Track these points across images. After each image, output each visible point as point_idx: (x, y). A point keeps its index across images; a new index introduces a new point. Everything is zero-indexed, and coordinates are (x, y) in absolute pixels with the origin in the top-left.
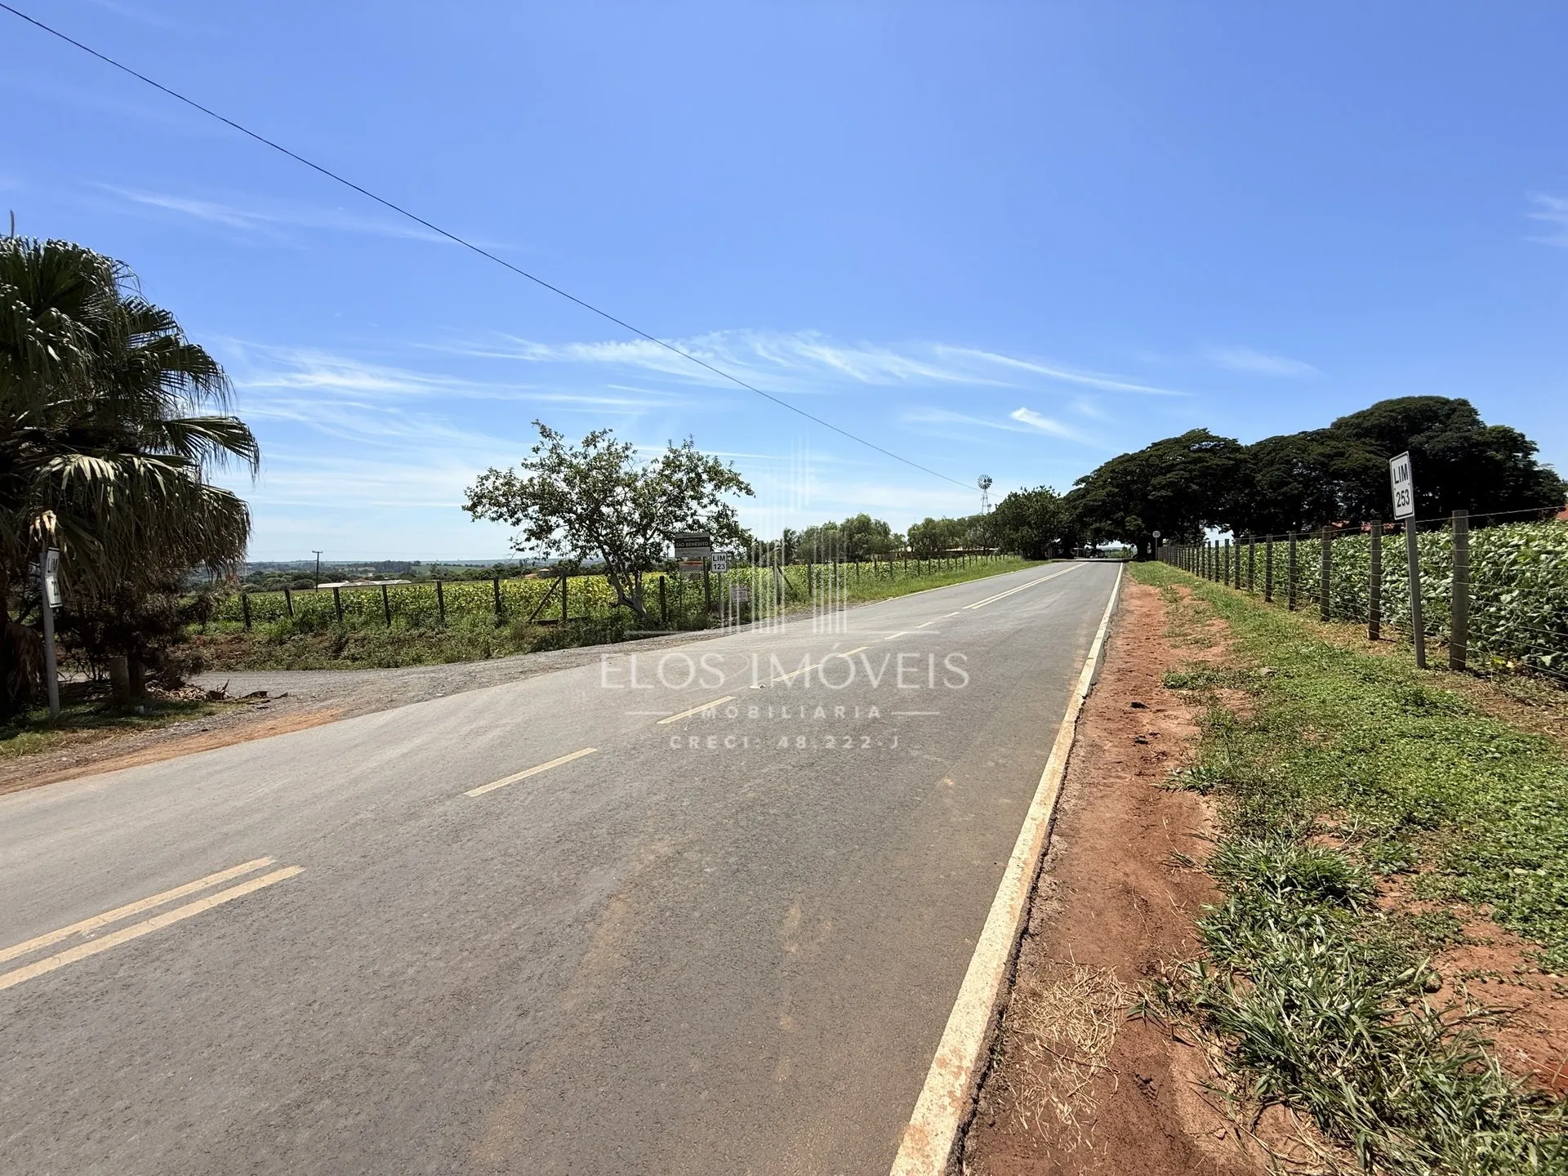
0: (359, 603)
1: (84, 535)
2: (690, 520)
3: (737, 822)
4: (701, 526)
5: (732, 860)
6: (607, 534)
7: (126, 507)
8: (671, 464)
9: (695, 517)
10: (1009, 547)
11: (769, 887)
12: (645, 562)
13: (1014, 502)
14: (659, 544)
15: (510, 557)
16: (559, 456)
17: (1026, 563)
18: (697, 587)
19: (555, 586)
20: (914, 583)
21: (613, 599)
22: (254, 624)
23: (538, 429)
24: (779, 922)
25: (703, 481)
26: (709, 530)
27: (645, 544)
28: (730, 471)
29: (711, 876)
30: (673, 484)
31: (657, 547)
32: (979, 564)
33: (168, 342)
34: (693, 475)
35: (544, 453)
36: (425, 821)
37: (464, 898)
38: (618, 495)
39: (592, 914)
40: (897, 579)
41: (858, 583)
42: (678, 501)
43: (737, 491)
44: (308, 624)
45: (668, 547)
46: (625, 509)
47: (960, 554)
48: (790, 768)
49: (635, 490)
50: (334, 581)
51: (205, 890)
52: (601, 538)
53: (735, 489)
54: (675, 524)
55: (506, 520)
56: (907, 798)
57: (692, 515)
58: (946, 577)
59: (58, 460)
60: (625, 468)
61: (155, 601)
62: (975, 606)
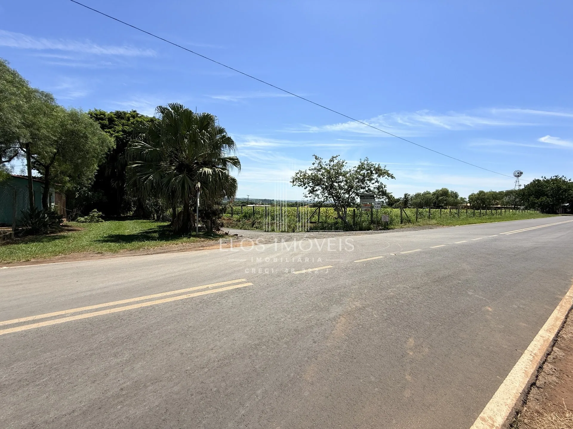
0: (259, 211)
1: (205, 189)
2: (367, 189)
3: (386, 302)
4: (370, 191)
5: (385, 315)
6: (335, 193)
7: (213, 181)
8: (361, 167)
9: (369, 188)
10: (531, 206)
11: (400, 328)
12: (348, 204)
13: (536, 184)
14: (354, 197)
15: (303, 200)
16: (321, 165)
17: (542, 215)
18: (367, 214)
19: (316, 210)
20: (471, 220)
21: (336, 216)
22: (233, 215)
23: (314, 157)
24: (405, 342)
25: (373, 174)
26: (374, 193)
27: (349, 197)
28: (385, 169)
29: (376, 318)
30: (361, 175)
31: (353, 199)
32: (511, 213)
33: (224, 136)
34: (369, 171)
35: (316, 165)
36: (282, 278)
37: (295, 303)
38: (340, 179)
39: (334, 319)
40: (462, 217)
41: (440, 218)
42: (363, 181)
43: (387, 177)
44: (246, 216)
45: (357, 198)
46: (342, 184)
47: (499, 208)
48: (408, 287)
49: (346, 177)
50: (251, 204)
51: (232, 284)
52: (333, 194)
53: (386, 176)
54: (361, 190)
55: (302, 187)
56: (466, 311)
57: (368, 187)
58: (490, 218)
59: (201, 169)
60: (344, 169)
61: (215, 207)
62: (508, 233)
